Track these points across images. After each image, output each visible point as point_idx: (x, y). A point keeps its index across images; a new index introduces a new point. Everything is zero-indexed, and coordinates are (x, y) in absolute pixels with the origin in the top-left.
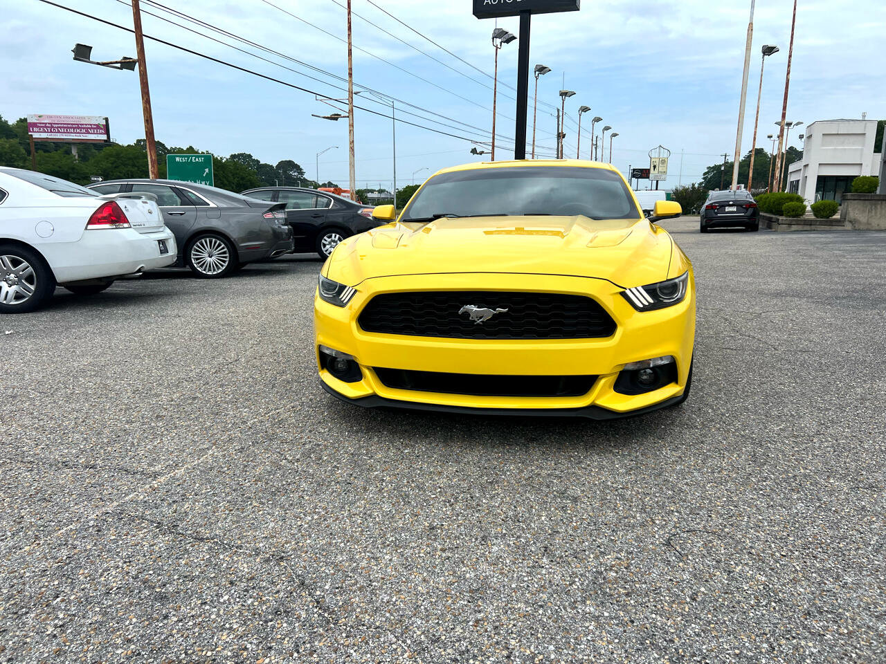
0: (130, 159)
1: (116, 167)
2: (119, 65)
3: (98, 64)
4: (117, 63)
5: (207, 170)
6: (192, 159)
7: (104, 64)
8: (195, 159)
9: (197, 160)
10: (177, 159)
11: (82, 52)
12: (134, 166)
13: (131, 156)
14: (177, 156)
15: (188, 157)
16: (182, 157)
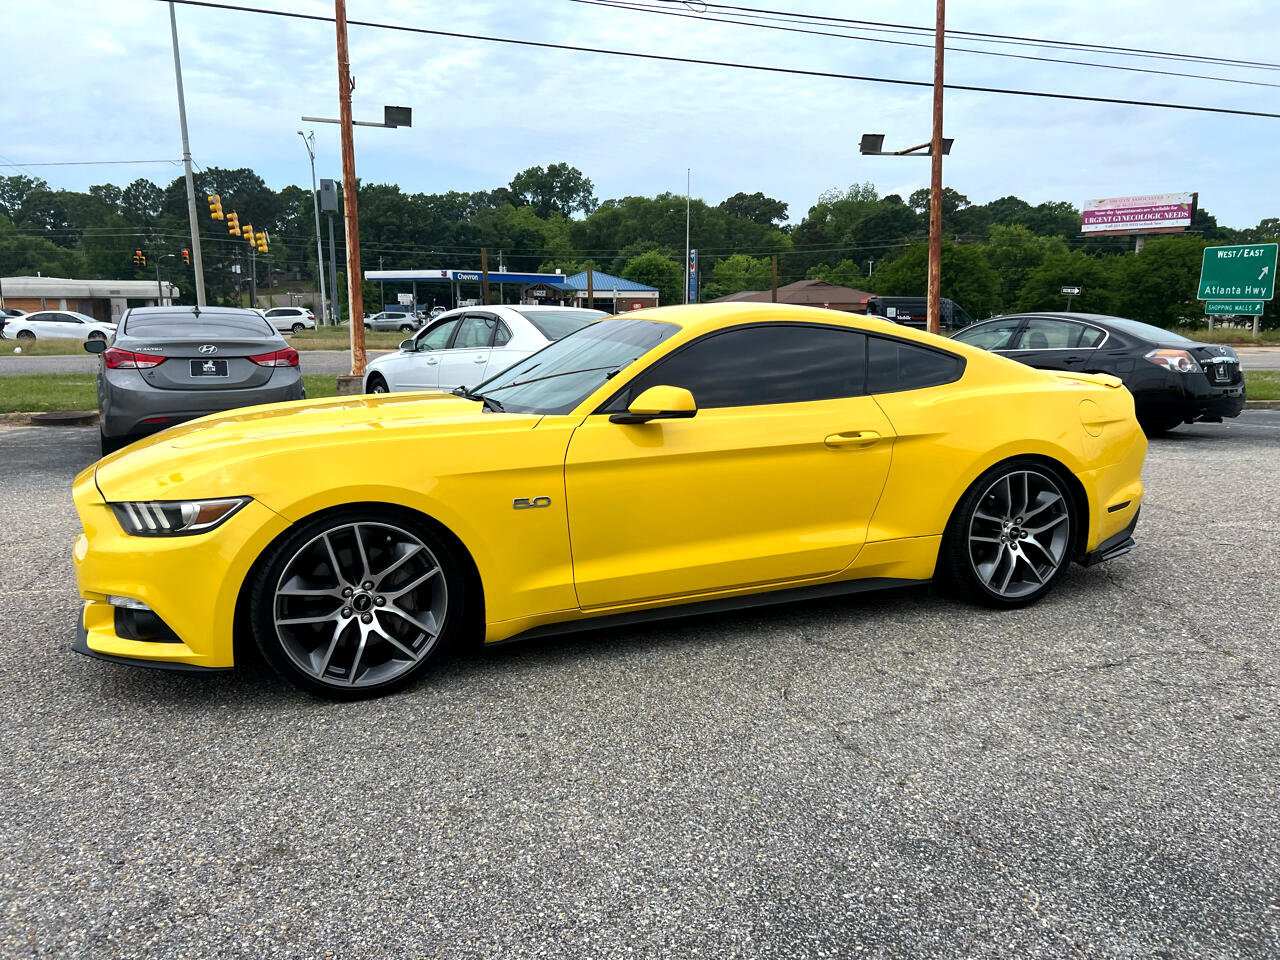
0: (1180, 255)
1: (1156, 270)
2: (926, 150)
3: (897, 154)
4: (925, 146)
5: (1266, 270)
6: (1243, 252)
7: (903, 153)
8: (1249, 253)
9: (1252, 253)
10: (1220, 254)
11: (871, 144)
12: (1184, 265)
13: (1182, 251)
14: (1220, 250)
15: (1238, 250)
16: (1228, 250)
